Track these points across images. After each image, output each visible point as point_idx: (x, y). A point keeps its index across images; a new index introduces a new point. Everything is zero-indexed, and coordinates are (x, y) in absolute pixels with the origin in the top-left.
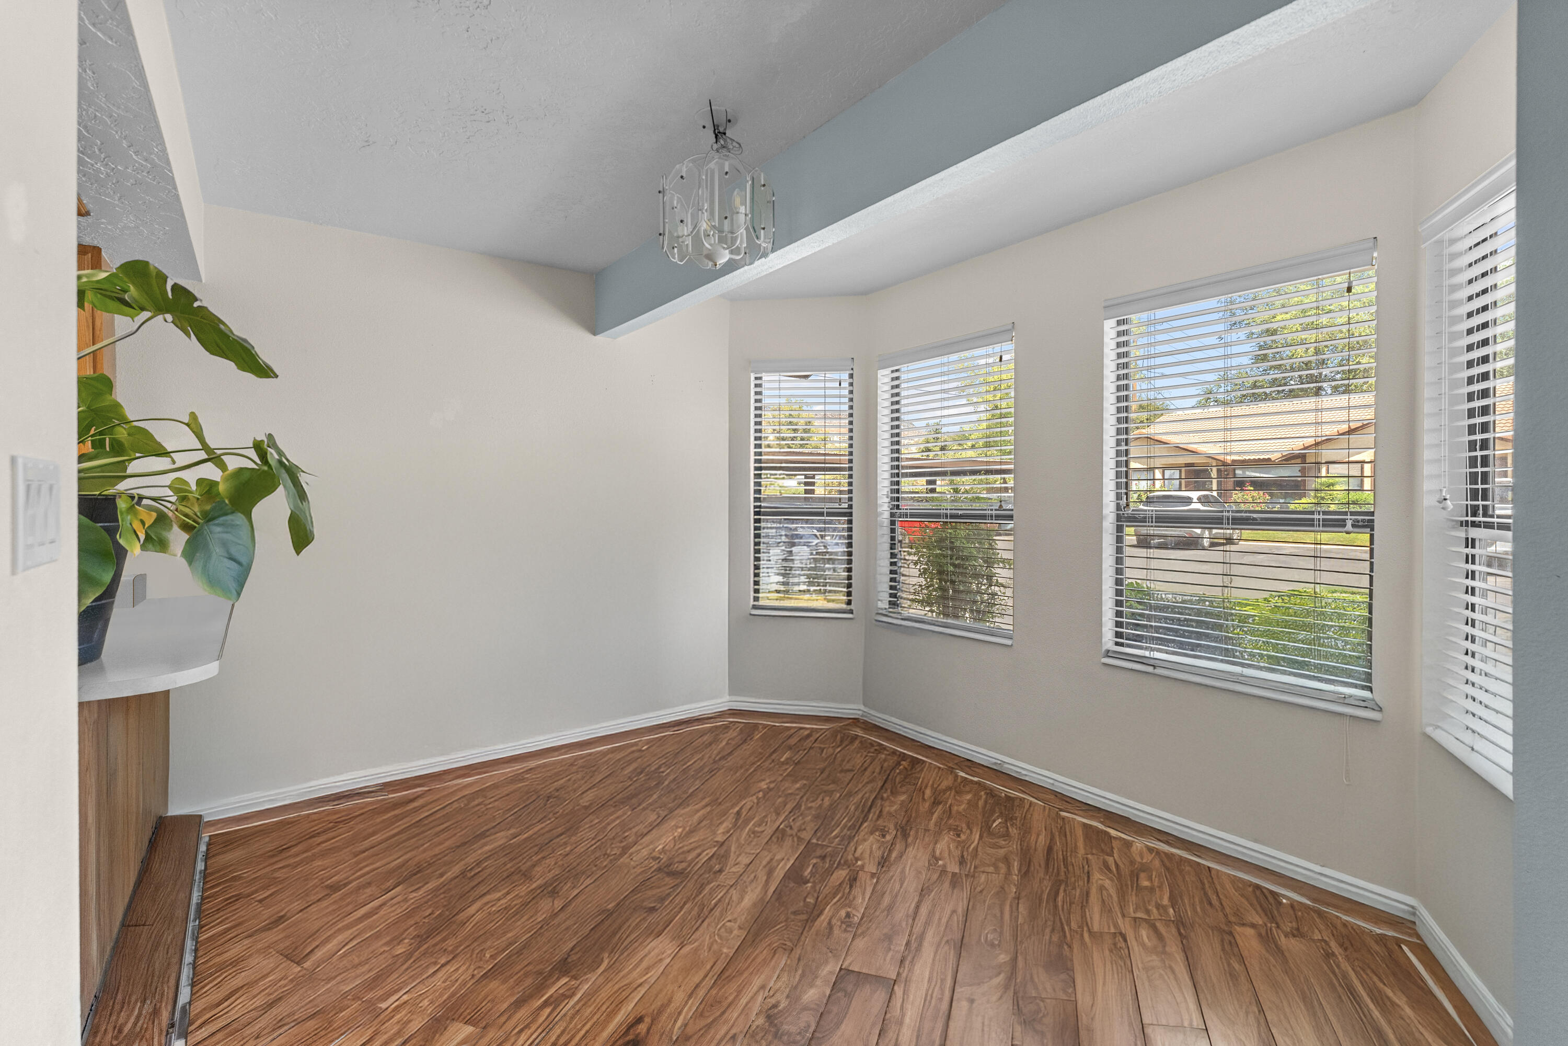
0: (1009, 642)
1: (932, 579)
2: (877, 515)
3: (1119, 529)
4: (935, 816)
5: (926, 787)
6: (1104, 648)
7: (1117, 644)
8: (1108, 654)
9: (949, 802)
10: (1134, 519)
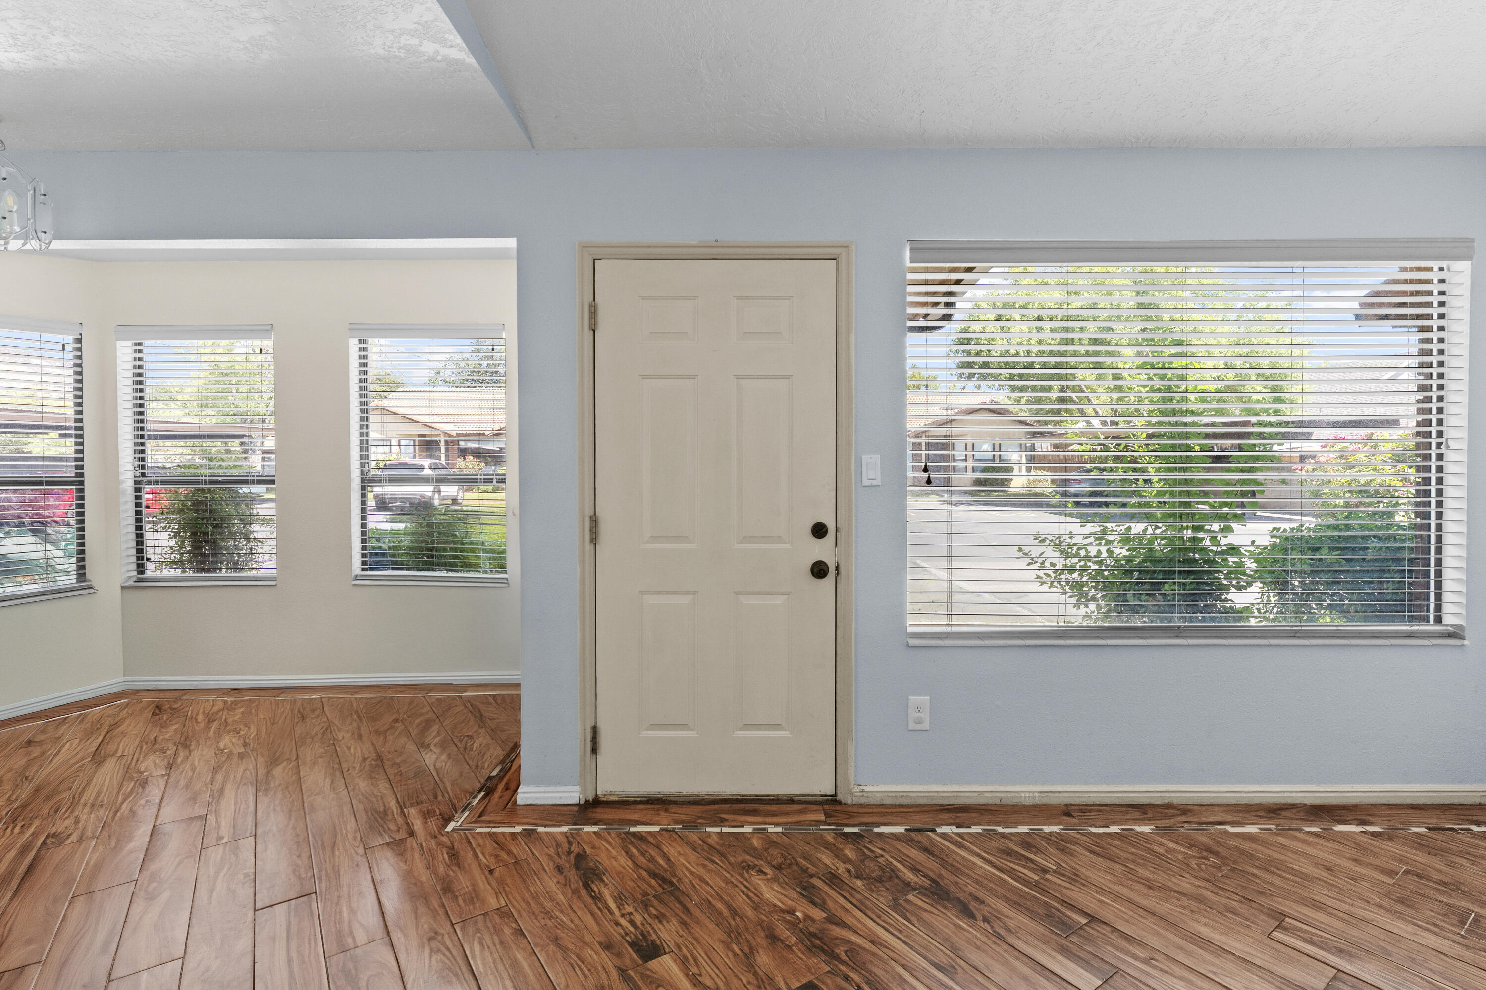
0: (273, 583)
1: (183, 542)
2: (119, 482)
3: (363, 488)
4: (212, 729)
5: (197, 714)
6: (354, 573)
7: (363, 570)
8: (356, 578)
9: (224, 718)
10: (374, 481)
